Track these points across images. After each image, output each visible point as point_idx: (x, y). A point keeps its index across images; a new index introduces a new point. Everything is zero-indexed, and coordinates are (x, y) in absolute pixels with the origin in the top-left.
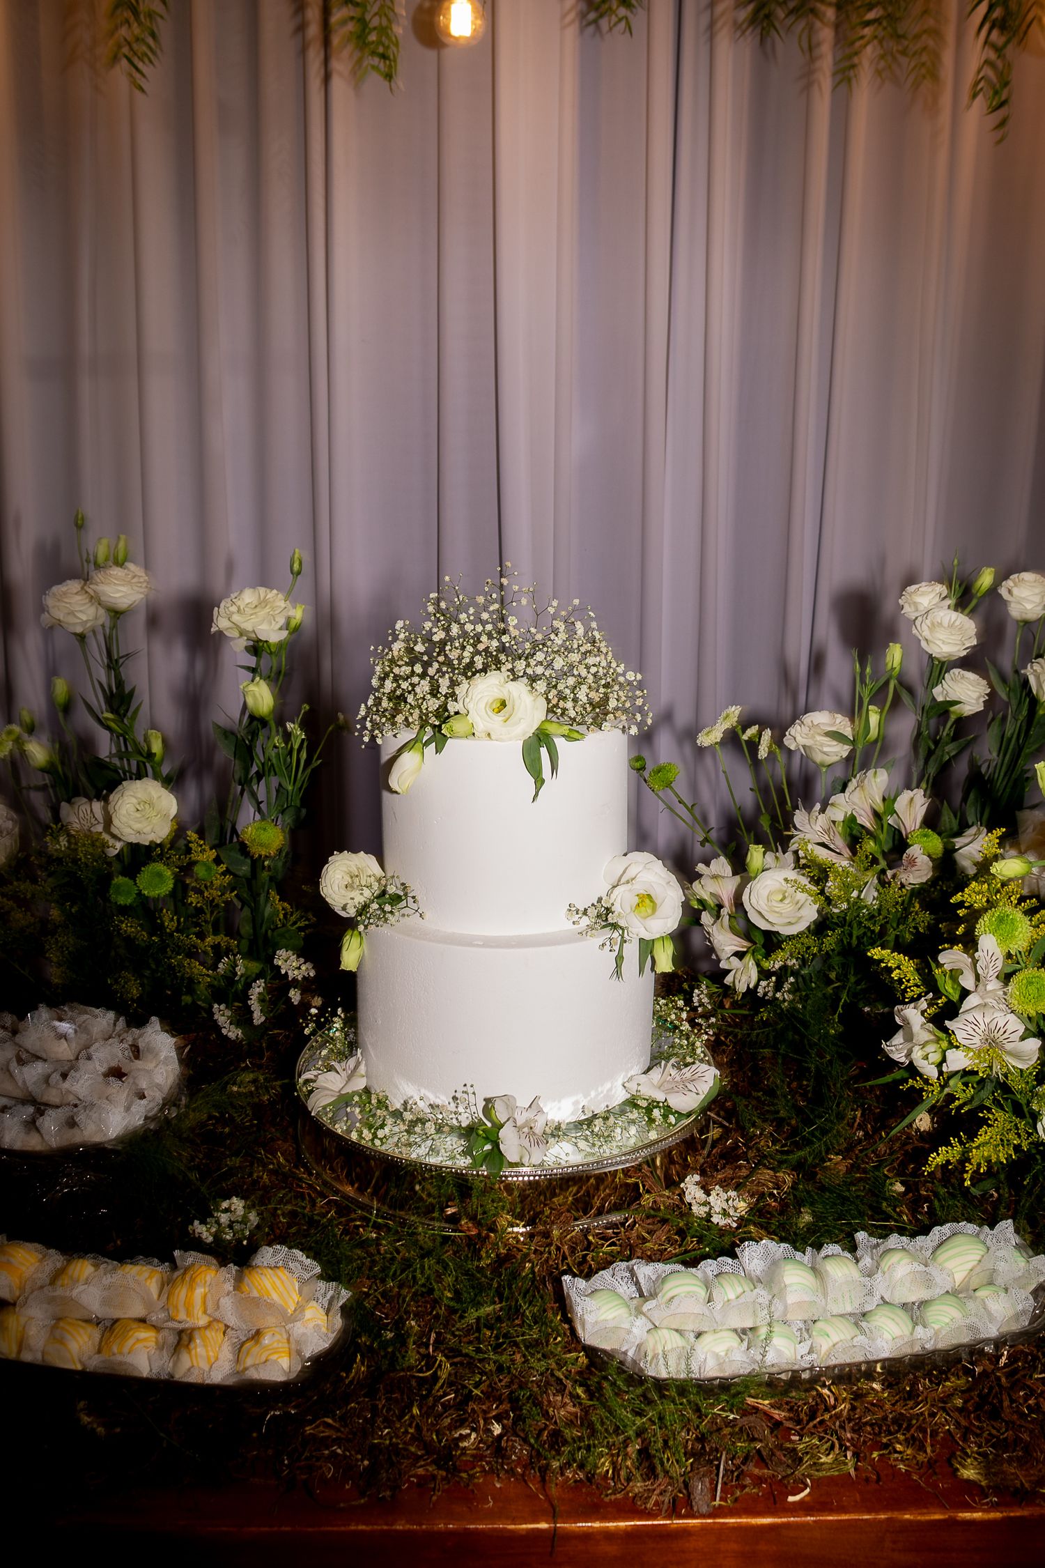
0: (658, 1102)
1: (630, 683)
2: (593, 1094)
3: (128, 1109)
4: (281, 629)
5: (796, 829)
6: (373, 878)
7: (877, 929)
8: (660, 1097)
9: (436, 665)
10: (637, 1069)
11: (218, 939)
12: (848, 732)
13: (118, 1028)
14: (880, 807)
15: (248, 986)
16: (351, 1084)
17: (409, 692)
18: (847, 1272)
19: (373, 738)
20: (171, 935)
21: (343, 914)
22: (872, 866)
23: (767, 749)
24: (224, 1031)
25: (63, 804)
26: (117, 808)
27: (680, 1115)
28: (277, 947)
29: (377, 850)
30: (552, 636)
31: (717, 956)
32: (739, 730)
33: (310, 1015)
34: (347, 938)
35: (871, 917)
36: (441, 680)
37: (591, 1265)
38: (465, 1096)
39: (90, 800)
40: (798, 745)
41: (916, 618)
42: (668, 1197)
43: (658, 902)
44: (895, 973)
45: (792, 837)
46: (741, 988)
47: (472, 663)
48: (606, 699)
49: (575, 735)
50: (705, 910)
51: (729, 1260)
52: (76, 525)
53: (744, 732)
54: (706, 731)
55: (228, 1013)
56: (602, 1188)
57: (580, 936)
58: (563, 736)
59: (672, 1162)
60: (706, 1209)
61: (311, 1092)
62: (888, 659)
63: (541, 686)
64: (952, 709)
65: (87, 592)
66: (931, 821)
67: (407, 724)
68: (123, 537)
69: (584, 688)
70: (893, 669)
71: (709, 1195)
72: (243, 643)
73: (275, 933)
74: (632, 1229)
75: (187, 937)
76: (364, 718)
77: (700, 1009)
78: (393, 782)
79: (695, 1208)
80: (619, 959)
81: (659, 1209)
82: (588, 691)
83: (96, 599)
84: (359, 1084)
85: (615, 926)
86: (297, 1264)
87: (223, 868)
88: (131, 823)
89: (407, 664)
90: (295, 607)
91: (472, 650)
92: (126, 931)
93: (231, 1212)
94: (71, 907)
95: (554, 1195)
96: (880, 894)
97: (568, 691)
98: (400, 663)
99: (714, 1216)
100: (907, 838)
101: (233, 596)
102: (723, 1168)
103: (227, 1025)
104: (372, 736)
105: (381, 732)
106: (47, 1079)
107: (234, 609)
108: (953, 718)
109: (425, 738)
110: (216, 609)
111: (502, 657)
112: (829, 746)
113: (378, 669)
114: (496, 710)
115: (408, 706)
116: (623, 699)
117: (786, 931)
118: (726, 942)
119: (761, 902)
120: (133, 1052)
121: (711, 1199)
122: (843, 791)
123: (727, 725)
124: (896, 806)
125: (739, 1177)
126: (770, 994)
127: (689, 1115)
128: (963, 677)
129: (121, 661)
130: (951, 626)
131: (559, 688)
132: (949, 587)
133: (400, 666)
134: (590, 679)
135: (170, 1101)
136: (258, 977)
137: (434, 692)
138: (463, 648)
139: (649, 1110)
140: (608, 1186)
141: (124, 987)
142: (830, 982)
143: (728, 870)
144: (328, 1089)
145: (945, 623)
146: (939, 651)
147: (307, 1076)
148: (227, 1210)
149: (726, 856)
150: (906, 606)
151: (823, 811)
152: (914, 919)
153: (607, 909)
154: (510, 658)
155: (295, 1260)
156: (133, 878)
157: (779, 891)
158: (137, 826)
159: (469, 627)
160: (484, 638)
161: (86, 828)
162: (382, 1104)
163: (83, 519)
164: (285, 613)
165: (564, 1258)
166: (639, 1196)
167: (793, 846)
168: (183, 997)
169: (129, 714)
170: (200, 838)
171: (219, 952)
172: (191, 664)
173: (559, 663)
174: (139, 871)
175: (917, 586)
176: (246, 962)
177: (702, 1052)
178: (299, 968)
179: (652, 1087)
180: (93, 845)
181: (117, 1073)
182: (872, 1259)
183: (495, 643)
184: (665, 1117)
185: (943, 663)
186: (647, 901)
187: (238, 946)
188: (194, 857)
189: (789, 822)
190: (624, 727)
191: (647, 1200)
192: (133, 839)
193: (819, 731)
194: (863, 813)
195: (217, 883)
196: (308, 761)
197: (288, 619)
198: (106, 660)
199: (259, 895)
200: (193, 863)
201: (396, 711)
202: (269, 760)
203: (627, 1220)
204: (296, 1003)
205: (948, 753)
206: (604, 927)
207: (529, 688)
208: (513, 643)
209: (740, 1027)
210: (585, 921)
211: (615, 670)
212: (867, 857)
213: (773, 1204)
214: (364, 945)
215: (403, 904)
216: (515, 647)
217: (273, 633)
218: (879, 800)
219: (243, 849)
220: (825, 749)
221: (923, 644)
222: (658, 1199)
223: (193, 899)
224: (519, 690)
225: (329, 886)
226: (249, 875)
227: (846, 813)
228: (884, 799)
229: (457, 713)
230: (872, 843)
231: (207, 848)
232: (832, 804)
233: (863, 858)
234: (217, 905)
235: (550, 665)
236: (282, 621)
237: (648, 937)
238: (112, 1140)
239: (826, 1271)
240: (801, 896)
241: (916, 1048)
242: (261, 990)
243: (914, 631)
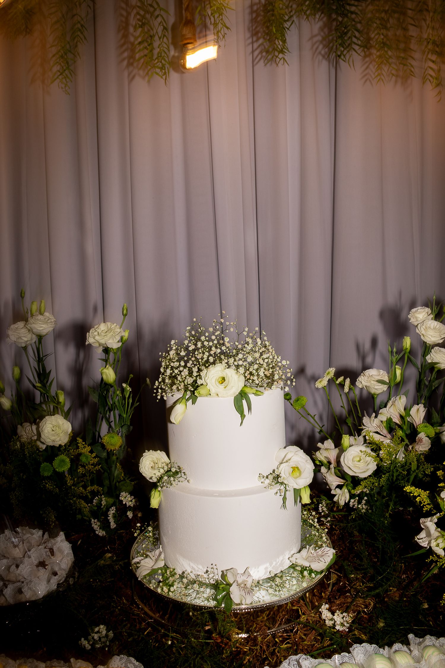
0: (306, 567)
1: (284, 366)
2: (274, 563)
3: (49, 581)
4: (118, 342)
5: (364, 425)
6: (164, 464)
7: (406, 473)
8: (306, 564)
9: (191, 362)
10: (295, 550)
11: (93, 488)
12: (386, 379)
13: (44, 538)
14: (403, 413)
15: (108, 510)
16: (157, 564)
17: (179, 375)
18: (407, 661)
19: (162, 397)
20: (71, 487)
21: (151, 481)
22: (401, 443)
23: (348, 388)
24: (97, 532)
25: (19, 426)
26: (43, 429)
27: (317, 573)
28: (121, 491)
29: (166, 450)
30: (246, 346)
31: (329, 487)
32: (335, 379)
33: (137, 527)
34: (153, 492)
35: (403, 466)
36: (193, 369)
37: (277, 655)
38: (212, 570)
39: (31, 424)
40: (363, 386)
41: (418, 324)
42: (314, 617)
43: (302, 470)
44: (418, 498)
45: (362, 430)
46: (342, 503)
47: (208, 359)
48: (273, 375)
49: (259, 393)
50: (322, 465)
51: (347, 654)
52: (21, 296)
53: (337, 380)
54: (320, 380)
55: (99, 524)
56: (281, 611)
57: (265, 489)
58: (253, 393)
59: (314, 595)
60: (333, 622)
61: (138, 567)
62: (404, 344)
63: (242, 370)
64: (435, 366)
65: (27, 328)
66: (428, 419)
67: (178, 390)
68: (43, 301)
69: (262, 370)
70: (406, 349)
71: (334, 615)
72: (101, 349)
73: (120, 484)
74: (297, 634)
75: (78, 488)
76: (158, 388)
77: (323, 514)
78: (172, 419)
79: (327, 622)
80: (284, 499)
81: (309, 623)
82: (264, 371)
83: (30, 331)
84: (161, 564)
85: (282, 483)
86: (132, 665)
87: (94, 455)
88: (50, 436)
89: (177, 361)
90: (124, 331)
91: (207, 354)
92: (48, 488)
93: (100, 633)
94: (23, 476)
95: (258, 617)
96: (406, 456)
97: (254, 371)
98: (174, 361)
99: (337, 626)
100: (417, 428)
101: (96, 327)
102: (339, 598)
103: (98, 529)
104: (162, 395)
105: (166, 394)
106: (8, 568)
107: (96, 333)
108: (436, 370)
109: (187, 397)
110: (88, 333)
111: (223, 357)
112: (378, 386)
113: (163, 364)
114: (221, 382)
115: (178, 382)
116: (281, 374)
117: (362, 476)
118: (333, 481)
119: (349, 462)
120: (51, 552)
121: (335, 617)
122: (385, 406)
123: (329, 377)
124: (411, 413)
125: (347, 603)
126: (356, 506)
127: (322, 572)
128: (440, 351)
129: (44, 358)
130: (435, 328)
131: (250, 370)
132: (432, 309)
133: (174, 362)
134: (265, 365)
135: (70, 574)
136: (112, 505)
137: (191, 374)
138: (204, 353)
139: (302, 572)
140: (283, 610)
141: (48, 515)
142: (384, 497)
143: (332, 446)
144: (146, 566)
145: (432, 327)
146: (430, 340)
147: (136, 560)
148: (98, 632)
149: (332, 439)
150: (412, 319)
151: (376, 417)
152: (423, 467)
153: (278, 475)
154: (226, 358)
155: (131, 662)
156: (51, 463)
157: (358, 456)
158: (53, 438)
159: (206, 343)
160: (213, 349)
161: (29, 437)
162: (173, 574)
163: (24, 293)
164: (120, 335)
165: (264, 651)
166: (299, 616)
167: (363, 433)
168: (77, 516)
169: (48, 384)
170: (83, 441)
171: (94, 494)
172: (78, 355)
173: (250, 359)
174: (54, 459)
175: (416, 309)
176: (106, 498)
177: (326, 538)
178: (131, 501)
179: (302, 559)
180: (32, 447)
181: (42, 564)
182: (419, 651)
183: (219, 351)
184: (310, 574)
185: (430, 345)
186: (296, 469)
187: (103, 490)
188: (80, 450)
189: (361, 423)
190: (282, 387)
191: (303, 618)
192: (51, 444)
193: (373, 379)
194: (395, 416)
195: (92, 462)
196: (133, 404)
197: (122, 338)
198: (37, 359)
199: (112, 467)
200: (80, 454)
201: (173, 384)
202: (115, 403)
203: (294, 628)
204: (130, 518)
205: (434, 386)
206: (276, 483)
207: (236, 371)
208: (227, 350)
209: (342, 522)
210: (267, 481)
211: (276, 360)
212: (399, 438)
213: (365, 616)
214: (161, 495)
215: (179, 475)
216: (228, 352)
217: (114, 344)
218: (403, 410)
219: (103, 446)
220: (376, 387)
221: (422, 337)
222: (309, 618)
223: (81, 470)
224: (231, 373)
225: (144, 468)
226: (106, 457)
227: (387, 417)
228: (405, 409)
229: (202, 385)
230: (401, 432)
231: (86, 446)
232: (381, 413)
233: (397, 439)
234: (92, 472)
235: (245, 360)
236: (118, 338)
237: (297, 487)
238: (41, 599)
239: (397, 661)
240: (369, 459)
241: (433, 541)
242: (114, 511)
243: (417, 331)
